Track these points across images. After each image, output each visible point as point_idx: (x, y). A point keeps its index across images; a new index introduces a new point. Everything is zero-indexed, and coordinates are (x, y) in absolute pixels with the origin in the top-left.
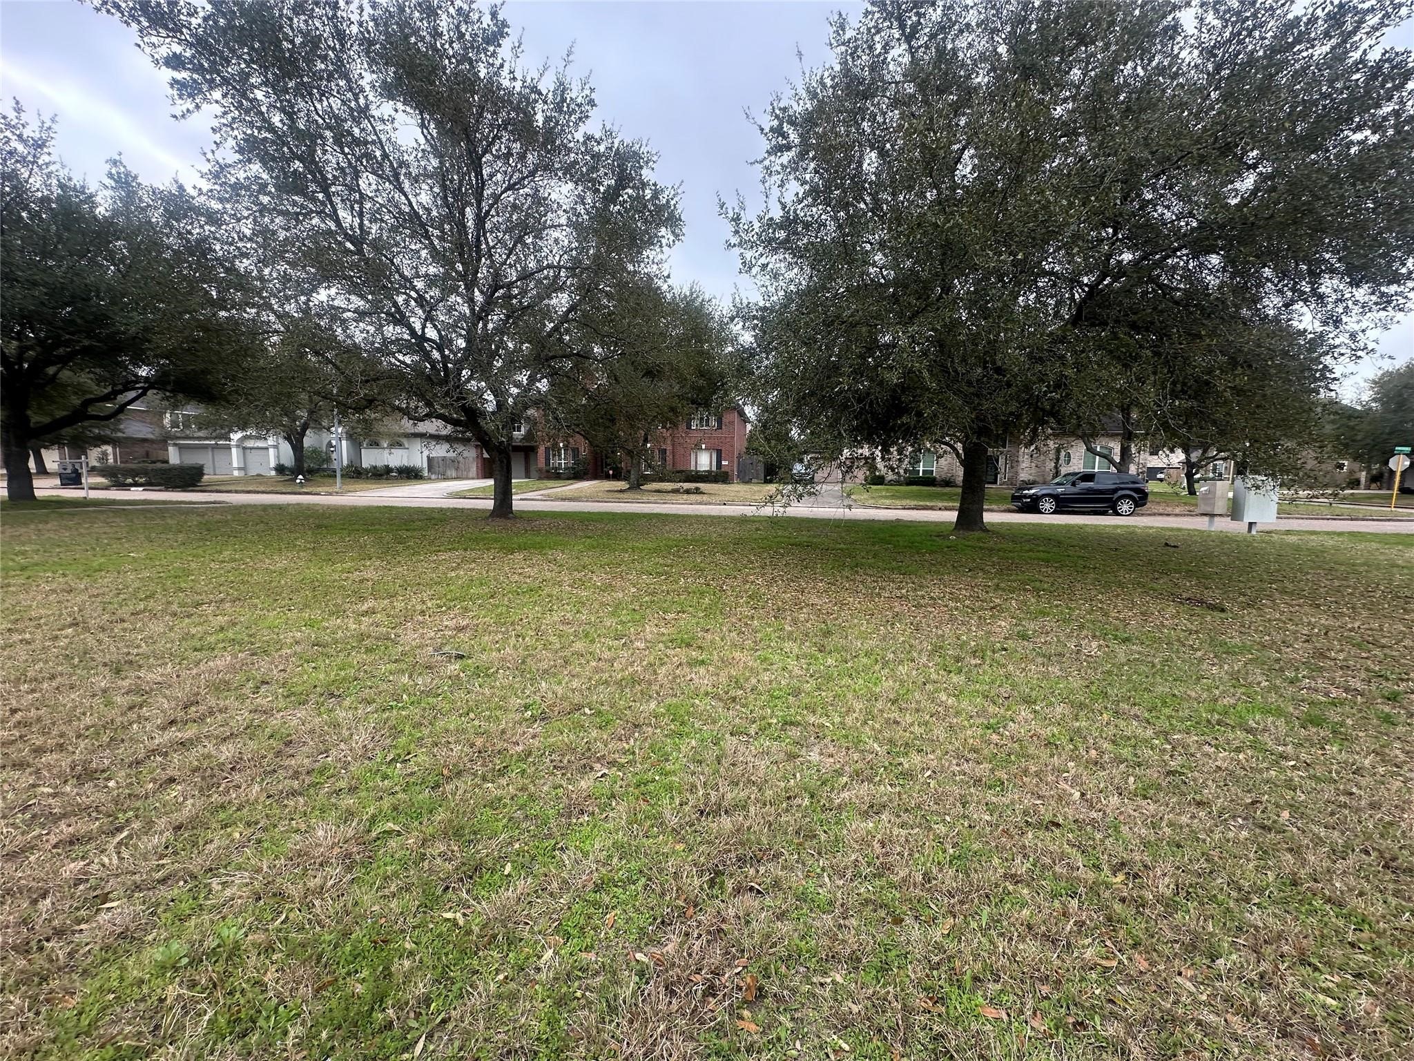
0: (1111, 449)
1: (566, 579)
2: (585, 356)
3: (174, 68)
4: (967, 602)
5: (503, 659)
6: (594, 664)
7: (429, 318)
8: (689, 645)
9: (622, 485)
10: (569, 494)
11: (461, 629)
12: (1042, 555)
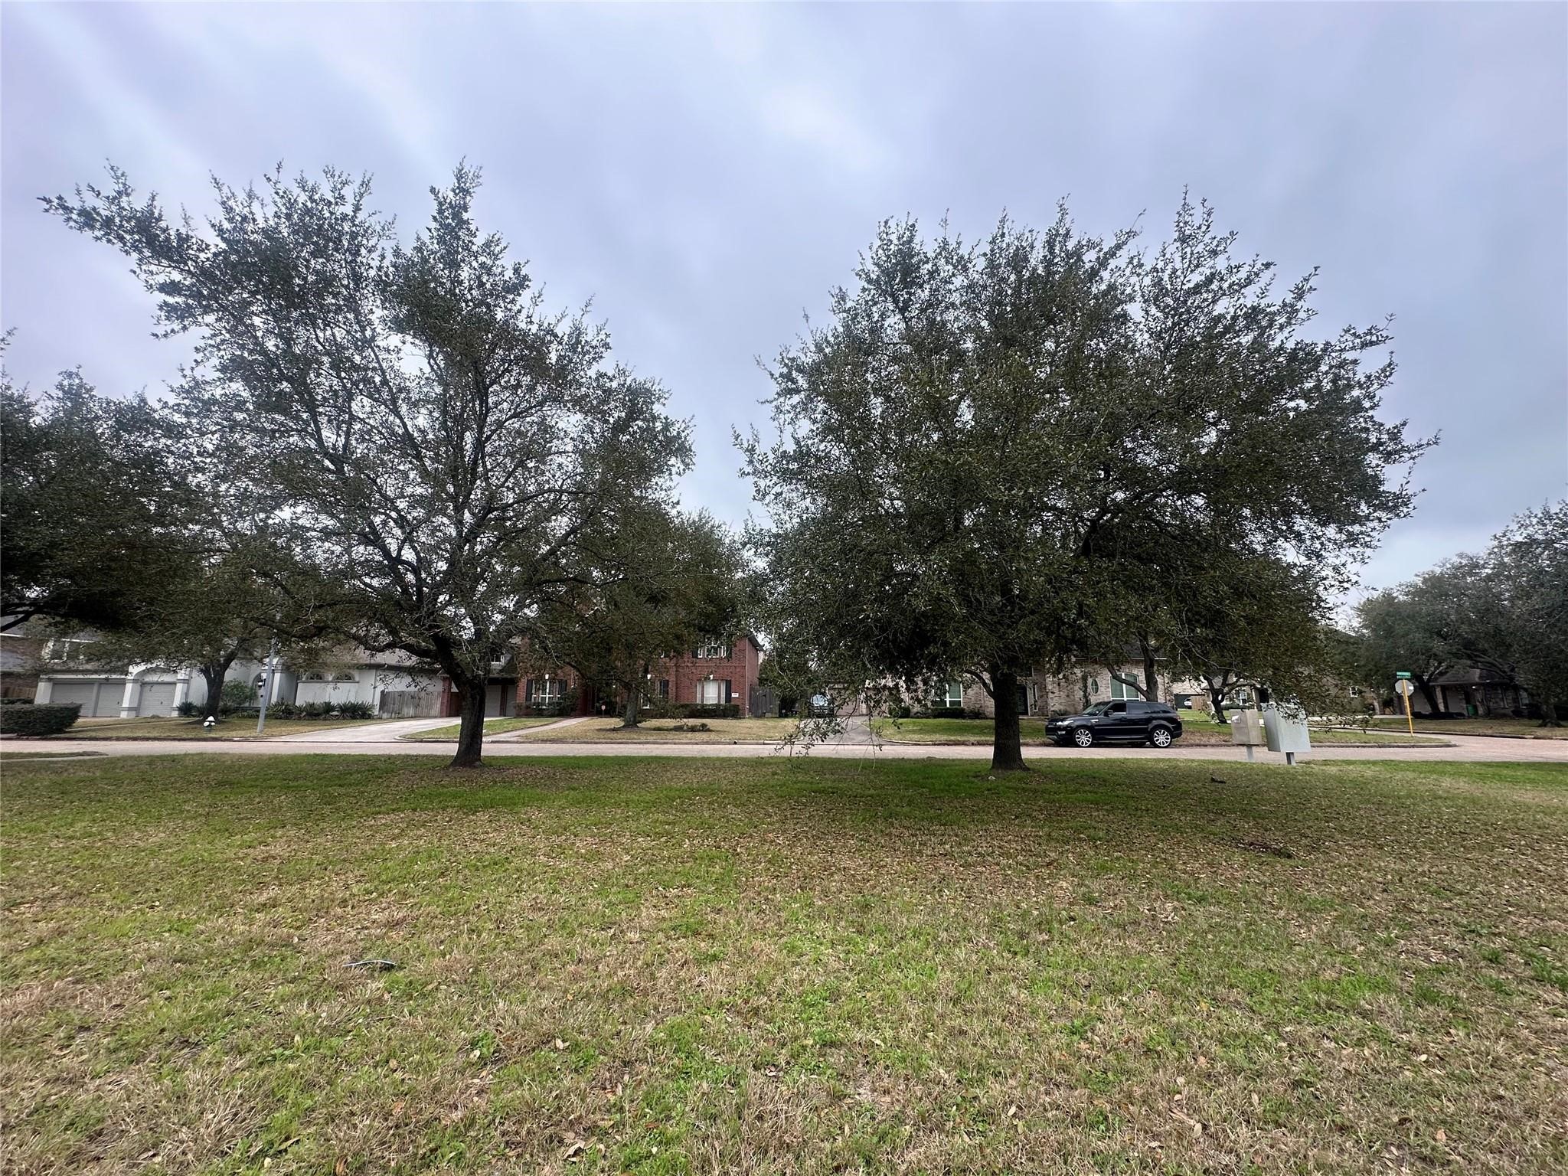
0: (1135, 677)
1: (541, 844)
2: (582, 580)
3: (168, 293)
4: (1020, 858)
5: (448, 969)
6: (571, 968)
7: (408, 539)
8: (696, 933)
9: (616, 722)
10: (553, 735)
11: (393, 925)
12: (1090, 796)
